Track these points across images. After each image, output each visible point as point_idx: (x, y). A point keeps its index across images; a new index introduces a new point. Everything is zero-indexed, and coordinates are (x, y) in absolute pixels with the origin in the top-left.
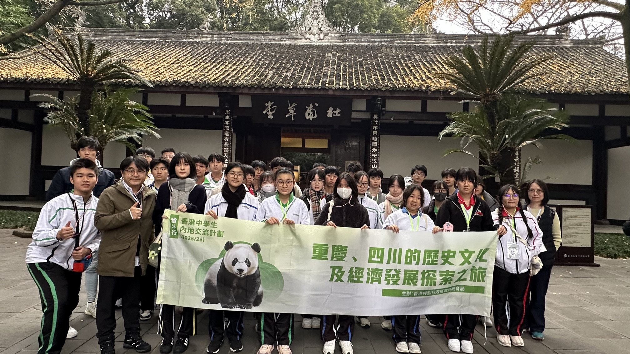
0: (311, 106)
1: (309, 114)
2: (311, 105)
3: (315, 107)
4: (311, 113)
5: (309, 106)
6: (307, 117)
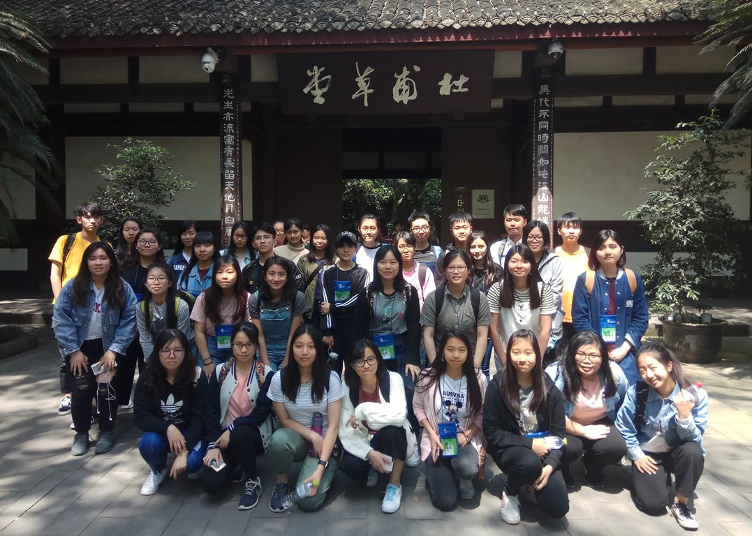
0: (406, 72)
1: (401, 91)
2: (405, 69)
3: (412, 75)
4: (406, 87)
5: (400, 73)
6: (397, 98)
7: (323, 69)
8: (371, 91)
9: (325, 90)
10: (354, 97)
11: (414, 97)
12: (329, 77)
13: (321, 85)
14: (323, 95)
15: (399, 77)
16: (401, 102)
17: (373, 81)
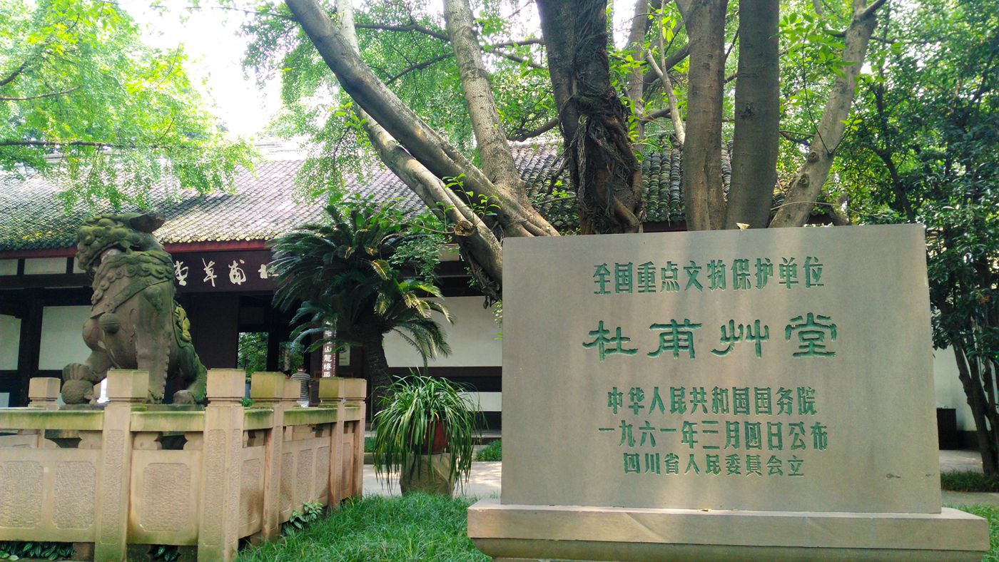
0: (235, 264)
1: (235, 276)
3: (240, 265)
4: (238, 274)
5: (232, 264)
6: (233, 281)
7: (182, 263)
8: (216, 276)
9: (186, 276)
10: (205, 280)
11: (244, 280)
12: (187, 268)
13: (183, 273)
14: (185, 280)
15: (232, 267)
16: (236, 283)
17: (216, 269)
